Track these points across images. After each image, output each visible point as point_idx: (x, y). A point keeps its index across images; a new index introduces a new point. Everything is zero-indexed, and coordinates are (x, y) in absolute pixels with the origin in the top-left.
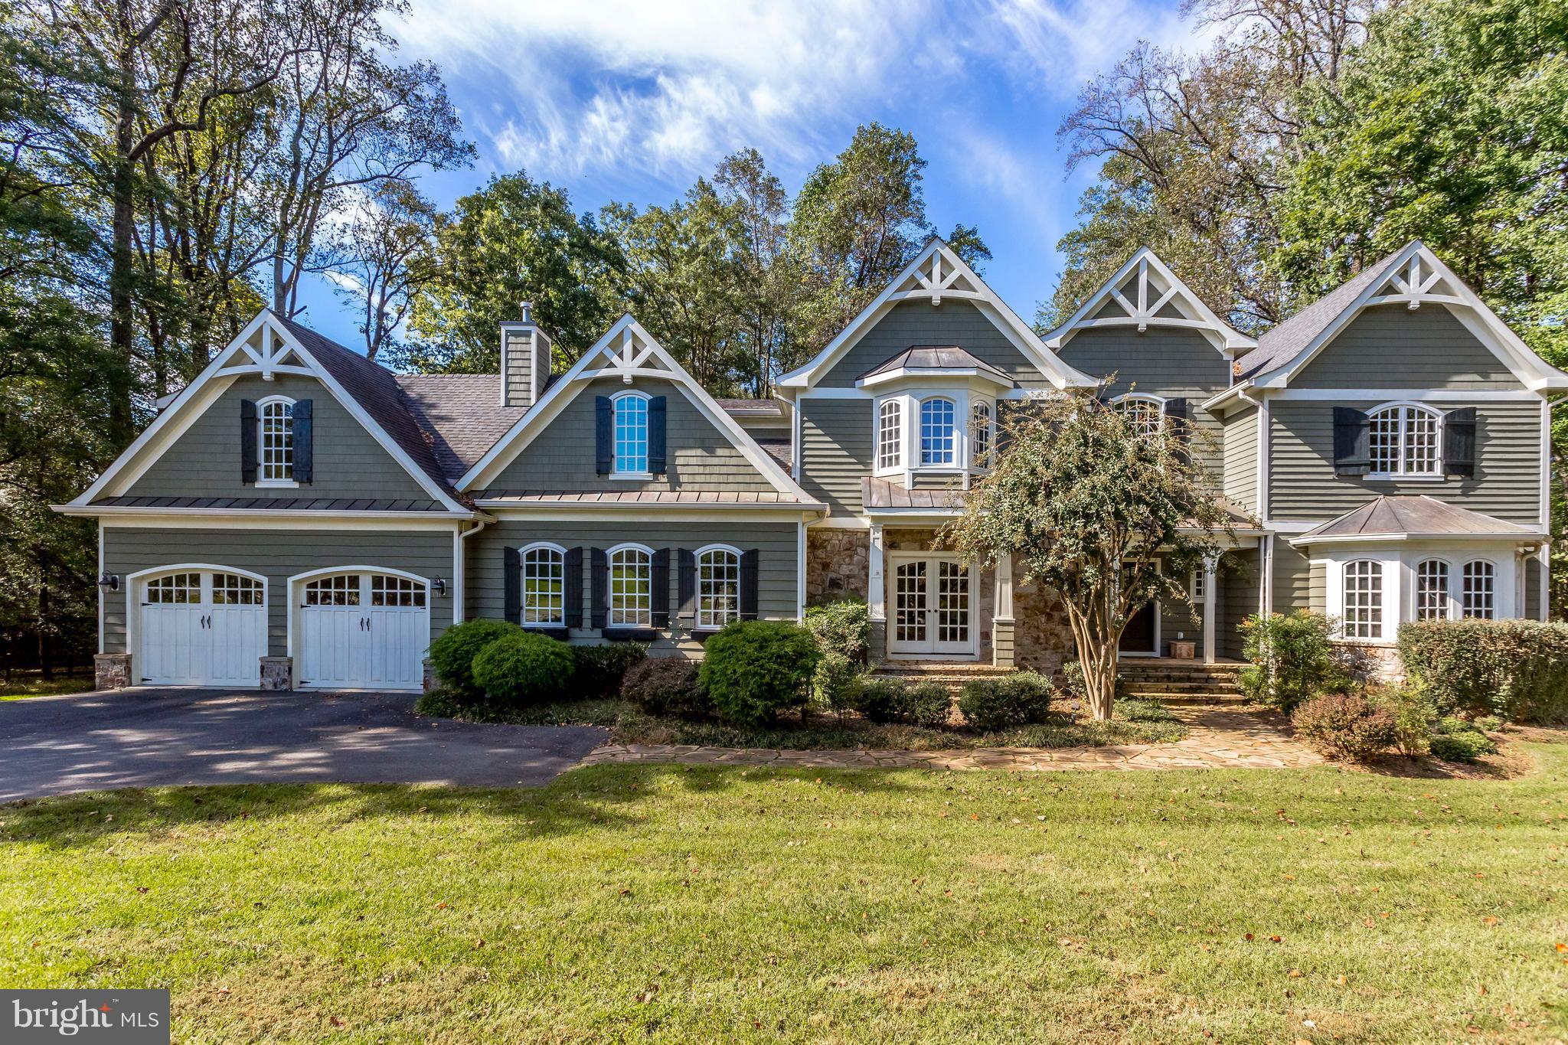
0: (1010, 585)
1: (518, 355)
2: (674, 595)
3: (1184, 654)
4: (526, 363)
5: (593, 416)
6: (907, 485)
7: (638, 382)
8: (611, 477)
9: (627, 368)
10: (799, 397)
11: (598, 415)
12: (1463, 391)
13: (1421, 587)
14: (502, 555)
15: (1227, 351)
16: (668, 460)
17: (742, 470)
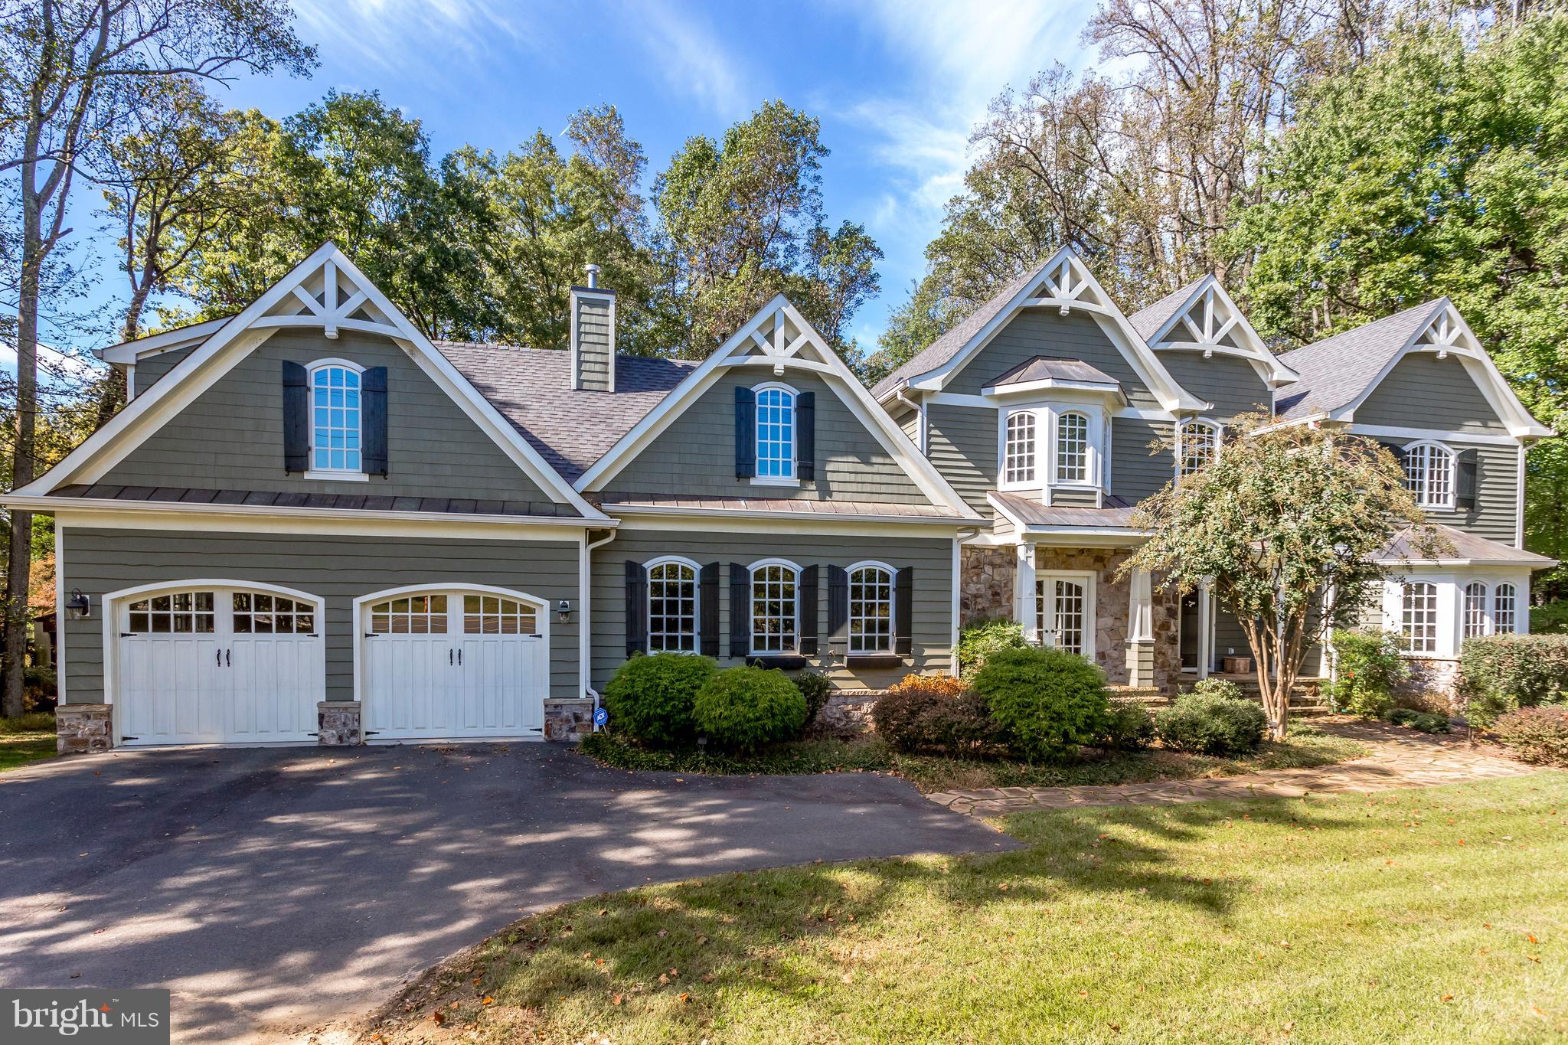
0: (1150, 608)
1: (594, 329)
2: (823, 617)
3: (1242, 669)
4: (602, 339)
5: (732, 410)
6: (1046, 501)
7: (791, 375)
8: (753, 482)
9: (778, 356)
10: (925, 402)
11: (737, 410)
12: (1470, 434)
13: (1468, 607)
14: (622, 571)
15: (1271, 382)
16: (817, 465)
17: (894, 479)
